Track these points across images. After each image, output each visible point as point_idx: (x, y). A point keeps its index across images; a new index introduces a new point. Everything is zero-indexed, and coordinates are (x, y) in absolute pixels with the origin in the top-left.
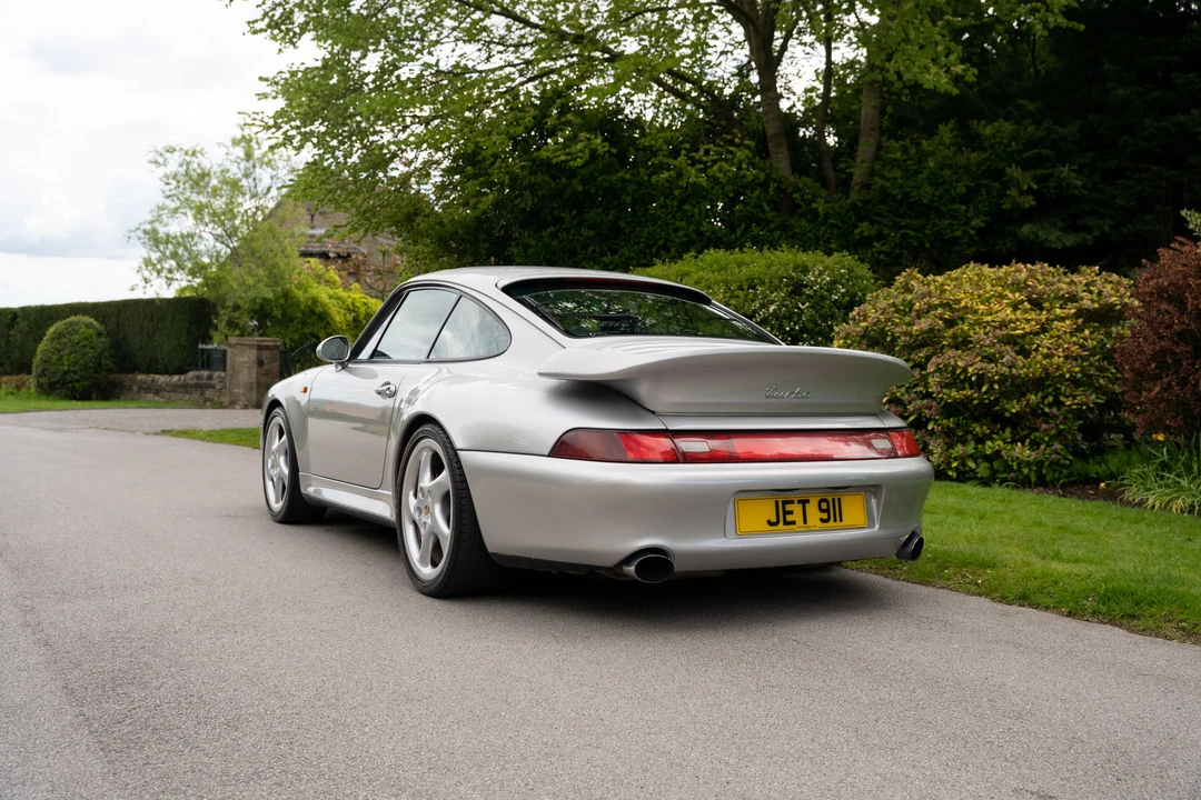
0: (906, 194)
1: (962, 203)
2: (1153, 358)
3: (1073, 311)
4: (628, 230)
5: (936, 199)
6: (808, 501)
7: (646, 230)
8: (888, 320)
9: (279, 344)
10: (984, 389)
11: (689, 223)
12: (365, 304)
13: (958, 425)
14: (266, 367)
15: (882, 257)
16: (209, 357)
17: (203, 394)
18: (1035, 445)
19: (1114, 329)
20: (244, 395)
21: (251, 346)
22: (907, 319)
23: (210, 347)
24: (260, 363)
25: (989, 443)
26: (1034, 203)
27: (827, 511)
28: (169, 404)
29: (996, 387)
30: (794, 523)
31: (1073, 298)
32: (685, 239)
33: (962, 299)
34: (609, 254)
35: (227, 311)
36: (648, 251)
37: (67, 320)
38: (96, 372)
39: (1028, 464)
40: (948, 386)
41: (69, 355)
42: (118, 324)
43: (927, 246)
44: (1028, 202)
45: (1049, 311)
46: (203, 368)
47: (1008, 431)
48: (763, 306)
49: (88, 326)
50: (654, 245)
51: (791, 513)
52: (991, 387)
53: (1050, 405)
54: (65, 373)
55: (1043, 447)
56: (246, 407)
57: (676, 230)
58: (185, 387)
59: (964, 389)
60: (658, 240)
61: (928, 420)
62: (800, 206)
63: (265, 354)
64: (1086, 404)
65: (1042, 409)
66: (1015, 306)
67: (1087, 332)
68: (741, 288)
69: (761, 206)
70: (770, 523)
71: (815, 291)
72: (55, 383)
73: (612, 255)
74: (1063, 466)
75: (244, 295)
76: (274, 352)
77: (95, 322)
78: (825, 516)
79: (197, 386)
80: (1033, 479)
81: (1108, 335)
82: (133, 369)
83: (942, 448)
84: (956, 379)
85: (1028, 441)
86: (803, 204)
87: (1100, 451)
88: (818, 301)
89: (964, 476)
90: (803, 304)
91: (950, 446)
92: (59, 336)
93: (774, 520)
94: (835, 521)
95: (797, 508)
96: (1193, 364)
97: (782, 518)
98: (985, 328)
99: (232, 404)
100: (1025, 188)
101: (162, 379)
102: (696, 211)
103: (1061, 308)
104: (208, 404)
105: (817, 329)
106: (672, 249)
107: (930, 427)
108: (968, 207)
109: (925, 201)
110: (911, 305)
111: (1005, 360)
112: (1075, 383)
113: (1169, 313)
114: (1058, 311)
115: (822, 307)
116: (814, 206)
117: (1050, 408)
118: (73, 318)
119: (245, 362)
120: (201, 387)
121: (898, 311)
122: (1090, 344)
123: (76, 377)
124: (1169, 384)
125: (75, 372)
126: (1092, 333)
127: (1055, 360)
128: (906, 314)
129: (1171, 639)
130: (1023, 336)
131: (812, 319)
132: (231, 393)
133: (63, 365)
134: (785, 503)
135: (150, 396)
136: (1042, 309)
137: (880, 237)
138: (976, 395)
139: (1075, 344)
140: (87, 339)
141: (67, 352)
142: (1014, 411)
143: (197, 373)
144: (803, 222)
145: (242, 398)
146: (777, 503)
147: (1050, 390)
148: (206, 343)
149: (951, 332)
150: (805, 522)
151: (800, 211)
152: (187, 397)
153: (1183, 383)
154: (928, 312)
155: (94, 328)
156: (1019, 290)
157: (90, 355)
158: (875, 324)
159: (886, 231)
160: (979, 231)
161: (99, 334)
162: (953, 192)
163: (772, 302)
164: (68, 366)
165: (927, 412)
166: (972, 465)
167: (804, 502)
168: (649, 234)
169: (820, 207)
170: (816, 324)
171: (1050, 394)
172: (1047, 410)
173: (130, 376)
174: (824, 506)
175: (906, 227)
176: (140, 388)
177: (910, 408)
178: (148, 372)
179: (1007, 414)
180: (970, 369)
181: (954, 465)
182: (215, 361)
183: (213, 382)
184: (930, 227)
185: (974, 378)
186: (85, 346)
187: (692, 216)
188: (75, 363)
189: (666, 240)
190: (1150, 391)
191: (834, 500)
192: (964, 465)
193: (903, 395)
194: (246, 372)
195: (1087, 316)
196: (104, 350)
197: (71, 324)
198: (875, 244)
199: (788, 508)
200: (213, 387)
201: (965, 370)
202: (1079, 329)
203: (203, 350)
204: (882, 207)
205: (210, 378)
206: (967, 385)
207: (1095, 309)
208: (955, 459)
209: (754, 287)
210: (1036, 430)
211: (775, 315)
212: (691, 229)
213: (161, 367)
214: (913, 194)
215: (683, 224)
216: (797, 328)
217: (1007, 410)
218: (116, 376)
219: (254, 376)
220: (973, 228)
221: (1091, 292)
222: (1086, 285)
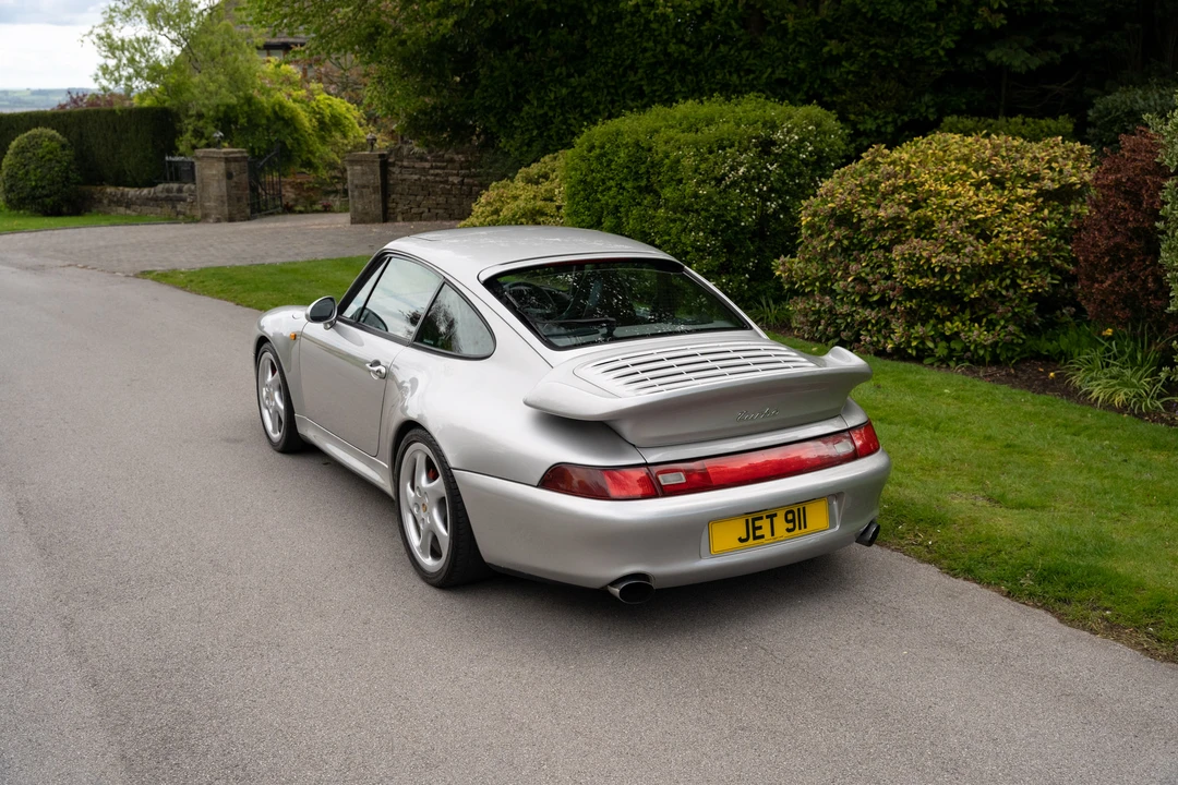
0: (876, 11)
1: (931, 21)
2: (1107, 252)
3: (1034, 191)
4: (595, 51)
5: (906, 17)
6: (775, 515)
7: (613, 50)
8: (854, 202)
9: (246, 155)
10: (946, 279)
11: (656, 42)
12: (330, 105)
13: (920, 306)
14: (235, 179)
15: (850, 77)
16: (177, 169)
17: (174, 207)
18: (991, 325)
19: (1072, 207)
20: (216, 208)
21: (219, 159)
22: (873, 200)
23: (177, 159)
24: (229, 176)
25: (948, 324)
26: (1005, 22)
27: (793, 521)
28: (141, 219)
29: (958, 277)
30: (762, 537)
31: (1036, 177)
32: (653, 60)
33: (926, 181)
34: (576, 75)
35: (191, 120)
36: (615, 72)
37: (29, 133)
38: (64, 186)
39: (984, 347)
40: (911, 273)
41: (35, 170)
42: (81, 135)
43: (896, 65)
44: (999, 21)
45: (1010, 191)
46: (172, 180)
47: (968, 312)
48: (733, 168)
49: (52, 139)
50: (620, 66)
51: (760, 528)
52: (953, 277)
53: (1007, 288)
54: (34, 188)
55: (998, 328)
56: (218, 221)
57: (645, 50)
58: (155, 200)
59: (927, 277)
60: (624, 60)
61: (891, 301)
62: (769, 23)
63: (234, 166)
64: (1041, 287)
65: (1000, 293)
66: (978, 185)
67: (1046, 212)
68: (711, 152)
69: (729, 24)
70: (741, 540)
71: (784, 150)
72: (24, 199)
73: (579, 76)
74: (1019, 345)
75: (207, 102)
76: (242, 163)
77: (57, 134)
78: (791, 526)
79: (167, 199)
80: (988, 359)
81: (1066, 213)
82: (101, 180)
83: (904, 329)
84: (917, 267)
85: (985, 320)
86: (773, 21)
87: (1052, 325)
88: (785, 160)
89: (921, 356)
90: (772, 165)
91: (911, 325)
92: (22, 150)
93: (744, 536)
94: (800, 528)
95: (765, 523)
96: (1144, 261)
97: (752, 534)
98: (948, 212)
99: (205, 218)
100: (996, 6)
101: (132, 192)
102: (664, 29)
103: (1023, 187)
104: (181, 217)
105: (785, 188)
106: (640, 71)
107: (892, 307)
108: (938, 26)
109: (895, 19)
110: (877, 184)
111: (967, 250)
112: (1033, 265)
113: (1125, 209)
114: (1020, 191)
115: (791, 166)
116: (783, 22)
117: (1007, 291)
118: (34, 131)
119: (213, 175)
120: (172, 201)
121: (863, 191)
122: (1050, 225)
123: (45, 192)
124: (1121, 278)
125: (43, 188)
126: (1050, 212)
127: (1015, 245)
128: (871, 193)
129: (1096, 633)
130: (985, 219)
131: (780, 179)
132: (202, 206)
133: (30, 180)
134: (754, 520)
135: (122, 210)
136: (1004, 188)
137: (849, 55)
138: (938, 283)
139: (1035, 227)
140: (52, 153)
141: (32, 166)
142: (972, 296)
143: (167, 185)
144: (772, 40)
145: (214, 212)
146: (747, 521)
147: (1008, 273)
148: (173, 155)
149: (915, 214)
150: (773, 535)
151: (768, 28)
152: (159, 210)
153: (1133, 278)
154: (893, 193)
155: (58, 141)
156: (984, 169)
157: (56, 169)
158: (843, 206)
159: (855, 50)
160: (949, 52)
161: (63, 147)
162: (923, 8)
163: (741, 164)
164: (36, 181)
165: (891, 293)
166: (931, 345)
167: (771, 517)
168: (616, 54)
169: (790, 22)
170: (784, 183)
171: (1008, 277)
172: (1004, 293)
173: (99, 188)
174: (790, 517)
175: (876, 46)
176: (110, 202)
177: (875, 288)
178: (117, 185)
179: (966, 299)
180: (934, 260)
181: (914, 344)
182: (185, 173)
183: (184, 195)
184: (899, 45)
185: (937, 270)
186: (50, 160)
187: (660, 35)
188: (42, 178)
189: (634, 60)
190: (1102, 282)
191: (799, 510)
192: (923, 343)
193: (868, 275)
194: (215, 185)
195: (1047, 195)
196: (70, 163)
197: (34, 137)
198: (844, 63)
199: (758, 524)
200: (184, 200)
201: (928, 260)
202: (1040, 210)
203: (170, 162)
204: (852, 24)
205: (180, 190)
206: (929, 273)
207: (1056, 190)
208: (916, 338)
209: (724, 149)
210: (995, 312)
211: (745, 177)
212: (658, 50)
213: (129, 179)
214: (883, 11)
215: (651, 44)
216: (765, 189)
217: (966, 295)
218: (85, 188)
219: (224, 189)
220: (943, 48)
221: (1051, 169)
222: (1049, 162)
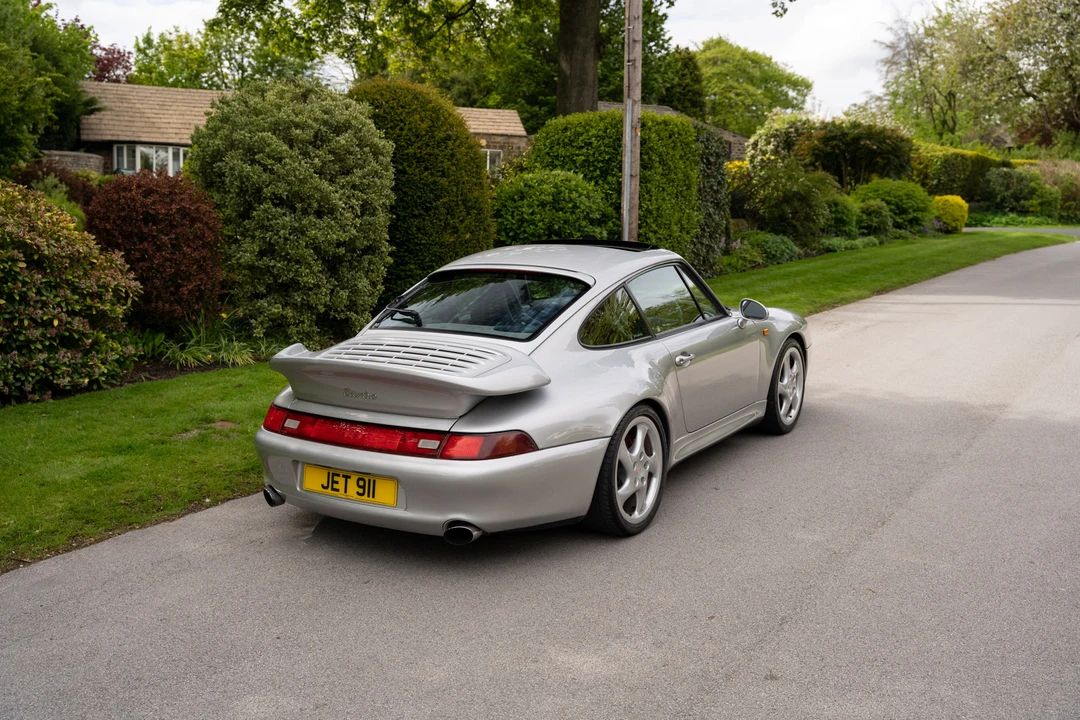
6: (350, 477)
27: (363, 487)
30: (338, 490)
51: (337, 483)
70: (322, 486)
78: (361, 491)
93: (325, 485)
94: (369, 496)
95: (341, 480)
97: (331, 484)
134: (334, 475)
146: (328, 474)
150: (346, 492)
167: (347, 477)
174: (362, 483)
191: (369, 480)
199: (336, 478)
